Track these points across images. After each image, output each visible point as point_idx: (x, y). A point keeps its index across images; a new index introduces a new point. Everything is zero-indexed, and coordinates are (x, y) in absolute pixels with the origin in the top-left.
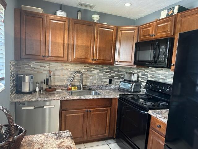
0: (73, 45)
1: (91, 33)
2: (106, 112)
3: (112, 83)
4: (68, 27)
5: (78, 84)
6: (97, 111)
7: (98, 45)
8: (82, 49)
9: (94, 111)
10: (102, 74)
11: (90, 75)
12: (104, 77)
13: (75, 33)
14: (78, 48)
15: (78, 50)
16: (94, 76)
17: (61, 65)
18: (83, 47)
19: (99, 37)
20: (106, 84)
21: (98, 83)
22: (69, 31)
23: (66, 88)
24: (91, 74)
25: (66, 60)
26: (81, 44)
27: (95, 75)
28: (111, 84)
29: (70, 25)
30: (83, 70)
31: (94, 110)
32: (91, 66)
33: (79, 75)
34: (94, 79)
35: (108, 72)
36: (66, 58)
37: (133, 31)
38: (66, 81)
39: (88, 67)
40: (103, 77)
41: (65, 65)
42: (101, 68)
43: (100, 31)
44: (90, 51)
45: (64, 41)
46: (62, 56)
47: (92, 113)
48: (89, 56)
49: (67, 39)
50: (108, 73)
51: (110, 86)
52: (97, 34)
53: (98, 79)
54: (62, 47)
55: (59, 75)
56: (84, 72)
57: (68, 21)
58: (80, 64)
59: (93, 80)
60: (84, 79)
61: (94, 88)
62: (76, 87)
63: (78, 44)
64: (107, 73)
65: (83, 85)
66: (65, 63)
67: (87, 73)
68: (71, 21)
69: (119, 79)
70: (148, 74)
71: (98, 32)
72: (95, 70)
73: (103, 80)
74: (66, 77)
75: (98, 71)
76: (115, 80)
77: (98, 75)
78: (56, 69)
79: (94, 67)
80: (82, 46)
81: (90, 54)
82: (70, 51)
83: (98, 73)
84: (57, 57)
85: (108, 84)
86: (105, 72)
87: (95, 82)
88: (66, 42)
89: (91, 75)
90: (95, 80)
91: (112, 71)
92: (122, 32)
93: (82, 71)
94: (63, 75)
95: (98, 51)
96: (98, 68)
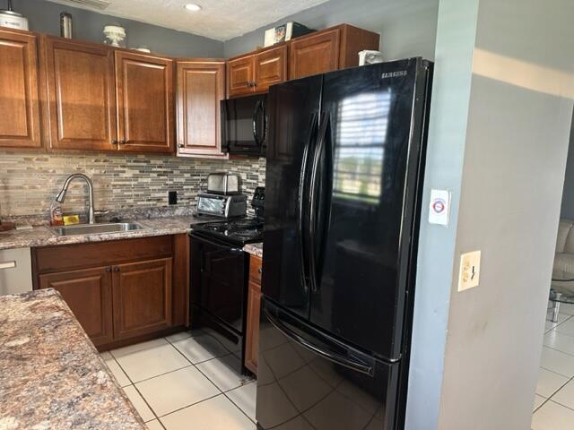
0: (55, 105)
1: (104, 75)
2: (161, 269)
3: (178, 201)
4: (35, 57)
5: (82, 208)
6: (137, 268)
7: (127, 105)
8: (83, 114)
9: (127, 270)
10: (149, 180)
11: (112, 183)
12: (155, 188)
13: (58, 73)
14: (69, 111)
15: (70, 118)
16: (124, 185)
17: (25, 159)
18: (84, 110)
19: (126, 84)
20: (160, 205)
21: (139, 203)
22: (38, 67)
23: (47, 222)
24: (115, 181)
25: (39, 144)
26: (77, 103)
27: (127, 183)
28: (176, 203)
29: (42, 51)
30: (93, 172)
31: (127, 267)
32: (115, 160)
33: (81, 184)
34: (125, 193)
35: (165, 173)
36: (35, 139)
37: (214, 72)
38: (43, 203)
39: (105, 161)
40: (151, 188)
41: (38, 160)
42: (145, 164)
43: (128, 68)
44: (106, 120)
45: (26, 94)
46: (26, 134)
47: (124, 274)
48: (103, 132)
49: (35, 90)
50: (166, 177)
51: (174, 209)
52: (122, 77)
53: (136, 193)
54: (22, 110)
55: (21, 188)
56: (94, 175)
57: (33, 42)
58: (83, 154)
59: (125, 196)
60: (97, 194)
61: (127, 216)
62: (77, 217)
63: (69, 102)
64: (162, 178)
65: (94, 211)
66: (37, 153)
67: (103, 178)
68: (42, 42)
69: (196, 190)
70: (258, 174)
71: (123, 72)
72: (126, 169)
73: (152, 195)
74: (43, 191)
75: (137, 172)
76: (187, 194)
77: (136, 183)
78: (9, 171)
79: (124, 161)
80: (81, 106)
81: (107, 128)
82: (48, 122)
83: (136, 177)
84: (9, 137)
85: (167, 204)
86: (155, 175)
87: (130, 201)
88: (33, 96)
89: (116, 183)
90: (130, 197)
91: (175, 172)
92: (188, 72)
93: (90, 173)
94: (34, 188)
95: (127, 121)
96: (136, 164)
